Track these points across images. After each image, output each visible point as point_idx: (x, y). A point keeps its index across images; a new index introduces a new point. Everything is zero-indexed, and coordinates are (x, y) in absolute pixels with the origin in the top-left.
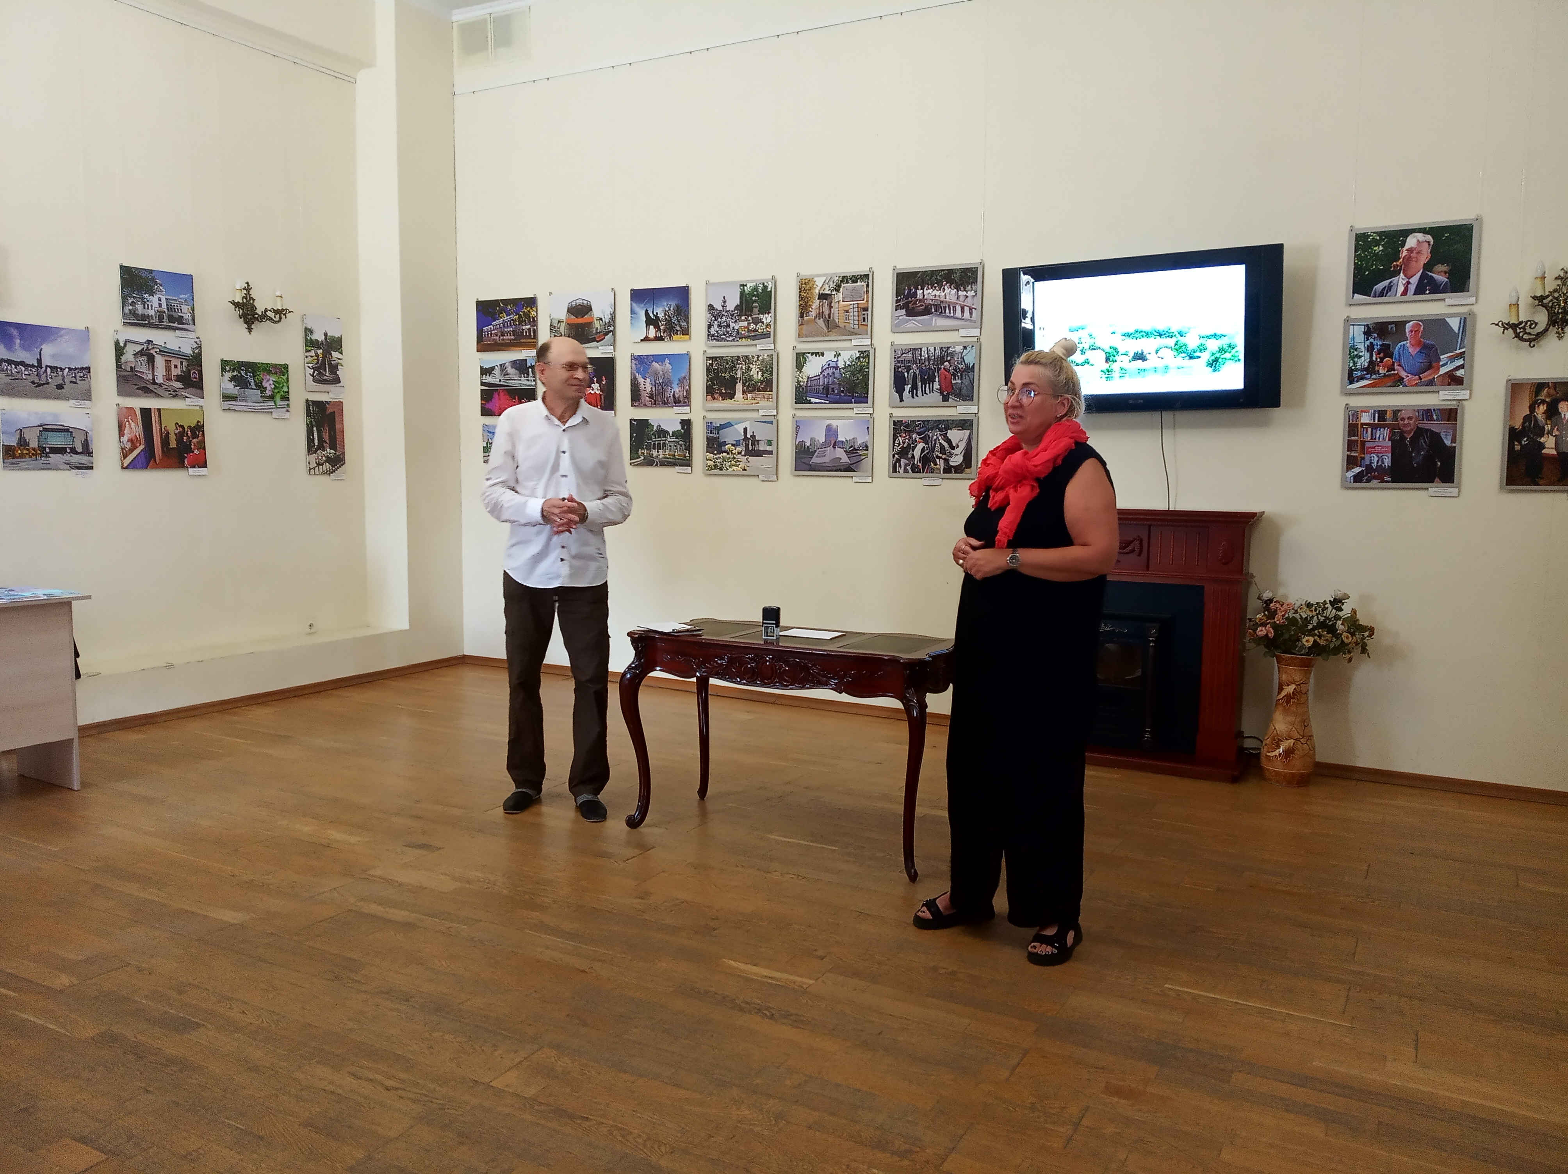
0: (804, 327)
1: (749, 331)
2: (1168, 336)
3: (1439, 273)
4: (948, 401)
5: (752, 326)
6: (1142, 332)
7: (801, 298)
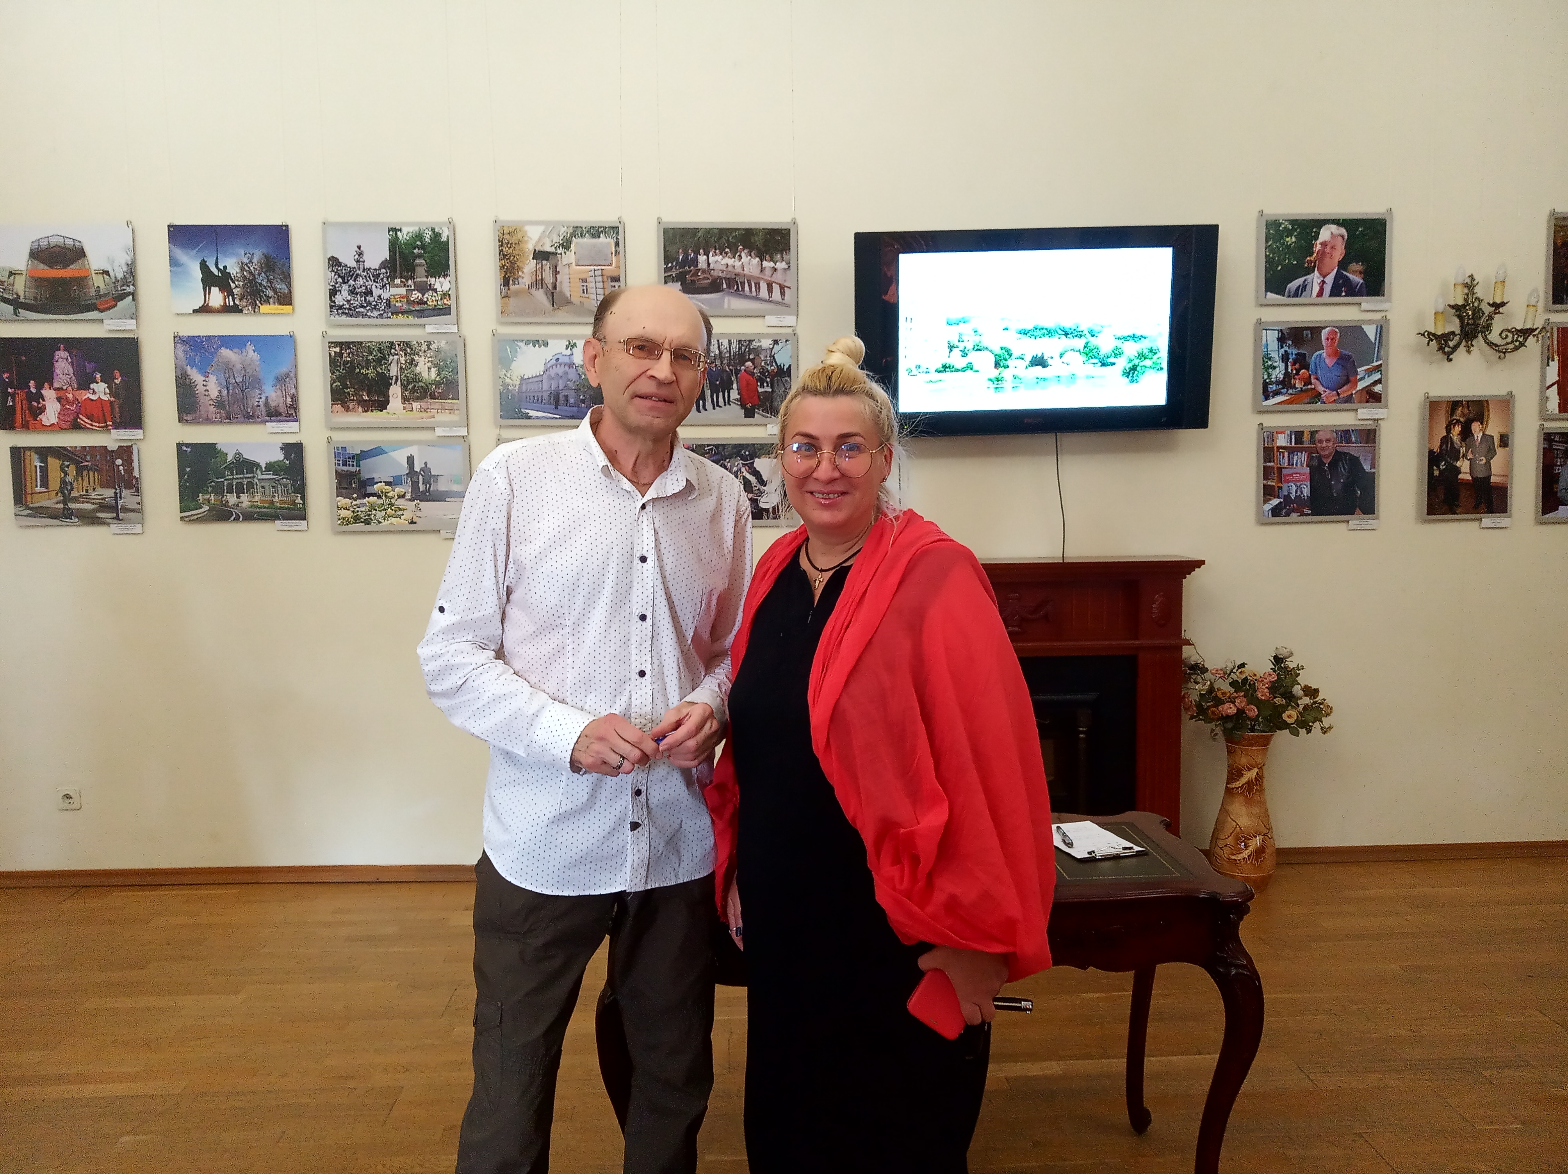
0: (512, 301)
1: (409, 302)
2: (1076, 336)
3: (1354, 272)
4: (754, 417)
5: (416, 295)
6: (1043, 329)
7: (503, 256)
